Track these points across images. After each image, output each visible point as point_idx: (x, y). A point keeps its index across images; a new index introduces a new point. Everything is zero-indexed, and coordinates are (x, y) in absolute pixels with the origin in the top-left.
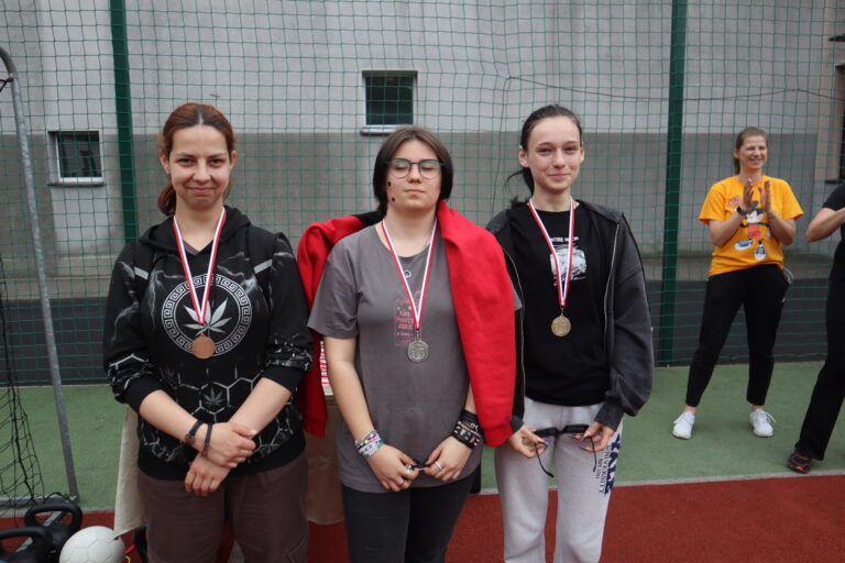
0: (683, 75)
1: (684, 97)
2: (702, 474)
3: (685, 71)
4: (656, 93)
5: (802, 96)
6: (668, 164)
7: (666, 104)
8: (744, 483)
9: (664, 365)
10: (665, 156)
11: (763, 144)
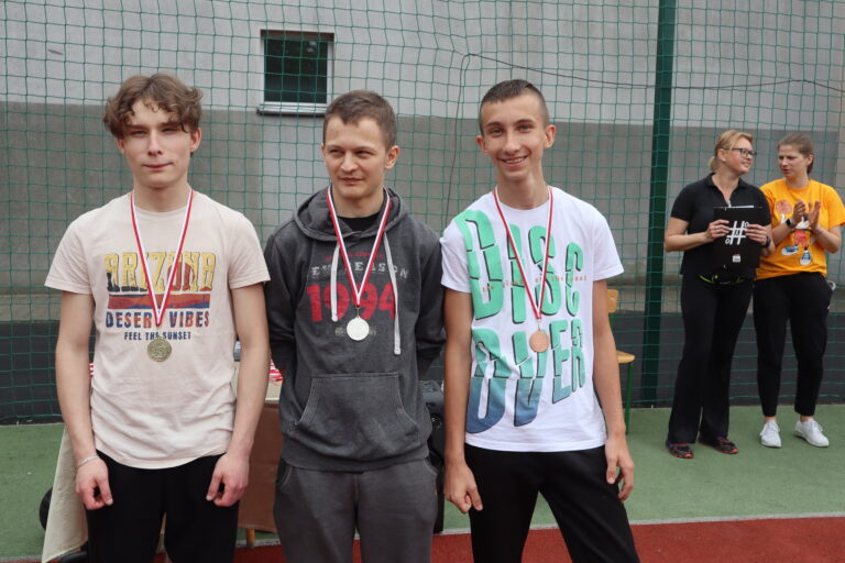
0: (671, 58)
1: (673, 84)
2: (691, 514)
3: (675, 53)
4: (640, 79)
5: (809, 88)
6: (653, 163)
7: (651, 93)
8: (737, 524)
9: (647, 405)
10: (650, 155)
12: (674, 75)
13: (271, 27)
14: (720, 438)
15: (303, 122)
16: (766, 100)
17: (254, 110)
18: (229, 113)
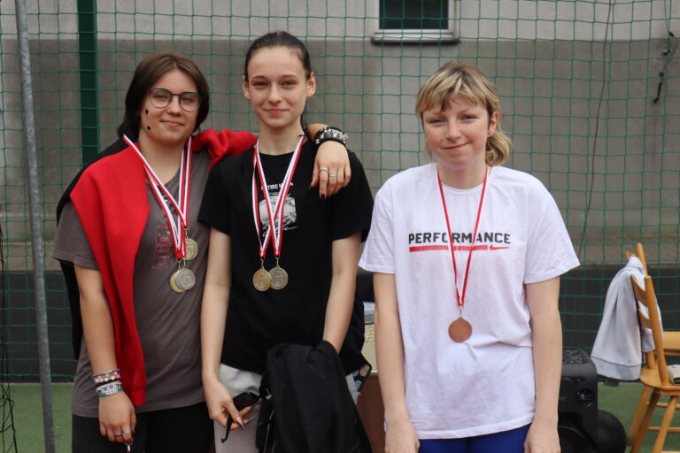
15: (407, 52)
17: (368, 39)
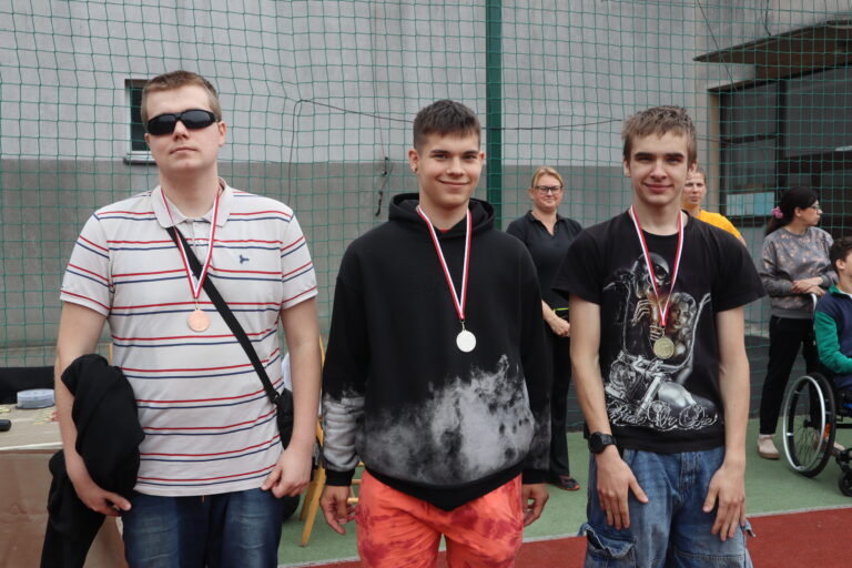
1: (503, 125)
3: (503, 97)
11: (702, 181)
12: (503, 117)
13: (134, 77)
14: (563, 477)
16: (591, 139)
17: (121, 160)
18: (95, 164)
